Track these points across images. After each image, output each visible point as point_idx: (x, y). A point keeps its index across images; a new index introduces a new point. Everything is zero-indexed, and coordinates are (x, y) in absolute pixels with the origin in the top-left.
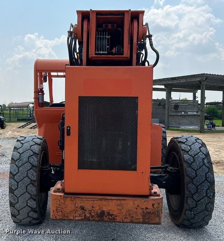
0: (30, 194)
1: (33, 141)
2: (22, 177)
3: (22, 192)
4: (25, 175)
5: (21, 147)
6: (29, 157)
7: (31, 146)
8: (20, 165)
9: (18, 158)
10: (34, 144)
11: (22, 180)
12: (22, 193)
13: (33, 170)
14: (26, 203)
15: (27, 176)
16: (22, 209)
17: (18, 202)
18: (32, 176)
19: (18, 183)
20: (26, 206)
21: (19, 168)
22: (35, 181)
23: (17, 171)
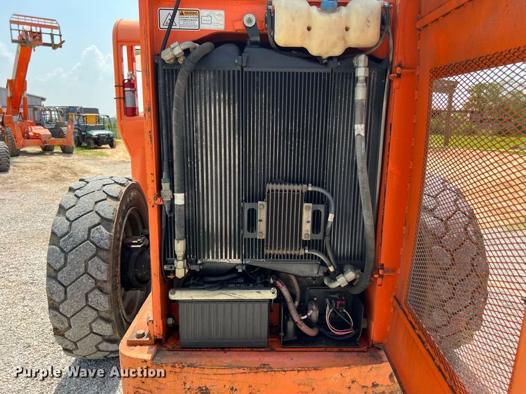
0: (96, 310)
1: (104, 191)
2: (74, 276)
3: (77, 307)
4: (82, 270)
5: (73, 204)
6: (90, 229)
7: (96, 203)
8: (69, 247)
9: (65, 231)
10: (104, 198)
11: (73, 282)
12: (77, 309)
13: (100, 257)
14: (88, 328)
15: (86, 272)
16: (80, 340)
17: (70, 326)
18: (99, 273)
19: (65, 287)
20: (89, 334)
21: (66, 254)
22: (105, 281)
23: (62, 261)
